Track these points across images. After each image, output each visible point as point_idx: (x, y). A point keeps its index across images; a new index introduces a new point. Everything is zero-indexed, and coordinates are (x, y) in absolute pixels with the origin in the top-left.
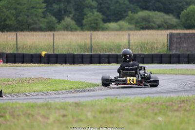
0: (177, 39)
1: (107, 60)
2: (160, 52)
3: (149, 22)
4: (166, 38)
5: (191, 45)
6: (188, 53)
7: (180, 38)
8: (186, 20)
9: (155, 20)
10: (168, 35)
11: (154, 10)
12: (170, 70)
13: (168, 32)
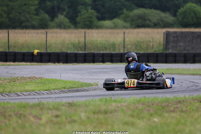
0: (174, 37)
1: (101, 59)
2: (156, 51)
3: (145, 20)
5: (188, 44)
6: (185, 52)
7: (177, 37)
8: (183, 18)
9: (150, 18)
10: (164, 33)
11: (151, 8)
12: (166, 69)
13: (165, 30)
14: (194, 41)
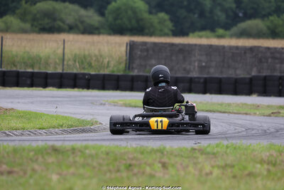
0: (141, 51)
2: (113, 71)
3: (55, 20)
4: (123, 49)
7: (147, 50)
10: (127, 44)
13: (126, 39)
14: (174, 58)
